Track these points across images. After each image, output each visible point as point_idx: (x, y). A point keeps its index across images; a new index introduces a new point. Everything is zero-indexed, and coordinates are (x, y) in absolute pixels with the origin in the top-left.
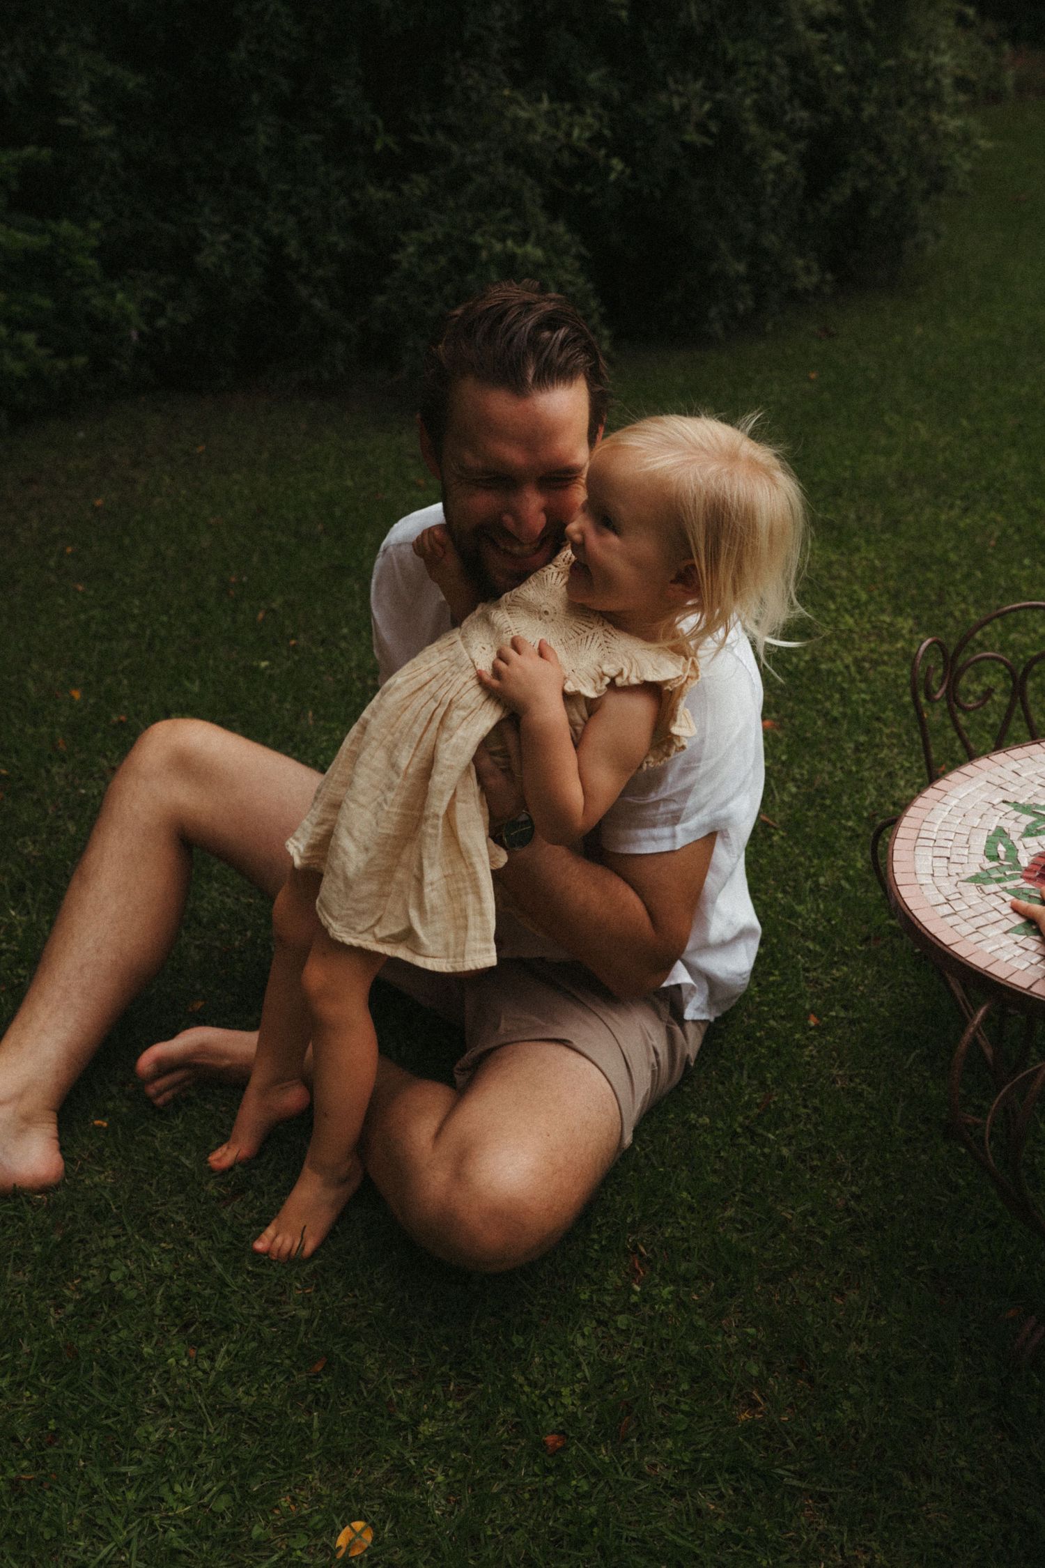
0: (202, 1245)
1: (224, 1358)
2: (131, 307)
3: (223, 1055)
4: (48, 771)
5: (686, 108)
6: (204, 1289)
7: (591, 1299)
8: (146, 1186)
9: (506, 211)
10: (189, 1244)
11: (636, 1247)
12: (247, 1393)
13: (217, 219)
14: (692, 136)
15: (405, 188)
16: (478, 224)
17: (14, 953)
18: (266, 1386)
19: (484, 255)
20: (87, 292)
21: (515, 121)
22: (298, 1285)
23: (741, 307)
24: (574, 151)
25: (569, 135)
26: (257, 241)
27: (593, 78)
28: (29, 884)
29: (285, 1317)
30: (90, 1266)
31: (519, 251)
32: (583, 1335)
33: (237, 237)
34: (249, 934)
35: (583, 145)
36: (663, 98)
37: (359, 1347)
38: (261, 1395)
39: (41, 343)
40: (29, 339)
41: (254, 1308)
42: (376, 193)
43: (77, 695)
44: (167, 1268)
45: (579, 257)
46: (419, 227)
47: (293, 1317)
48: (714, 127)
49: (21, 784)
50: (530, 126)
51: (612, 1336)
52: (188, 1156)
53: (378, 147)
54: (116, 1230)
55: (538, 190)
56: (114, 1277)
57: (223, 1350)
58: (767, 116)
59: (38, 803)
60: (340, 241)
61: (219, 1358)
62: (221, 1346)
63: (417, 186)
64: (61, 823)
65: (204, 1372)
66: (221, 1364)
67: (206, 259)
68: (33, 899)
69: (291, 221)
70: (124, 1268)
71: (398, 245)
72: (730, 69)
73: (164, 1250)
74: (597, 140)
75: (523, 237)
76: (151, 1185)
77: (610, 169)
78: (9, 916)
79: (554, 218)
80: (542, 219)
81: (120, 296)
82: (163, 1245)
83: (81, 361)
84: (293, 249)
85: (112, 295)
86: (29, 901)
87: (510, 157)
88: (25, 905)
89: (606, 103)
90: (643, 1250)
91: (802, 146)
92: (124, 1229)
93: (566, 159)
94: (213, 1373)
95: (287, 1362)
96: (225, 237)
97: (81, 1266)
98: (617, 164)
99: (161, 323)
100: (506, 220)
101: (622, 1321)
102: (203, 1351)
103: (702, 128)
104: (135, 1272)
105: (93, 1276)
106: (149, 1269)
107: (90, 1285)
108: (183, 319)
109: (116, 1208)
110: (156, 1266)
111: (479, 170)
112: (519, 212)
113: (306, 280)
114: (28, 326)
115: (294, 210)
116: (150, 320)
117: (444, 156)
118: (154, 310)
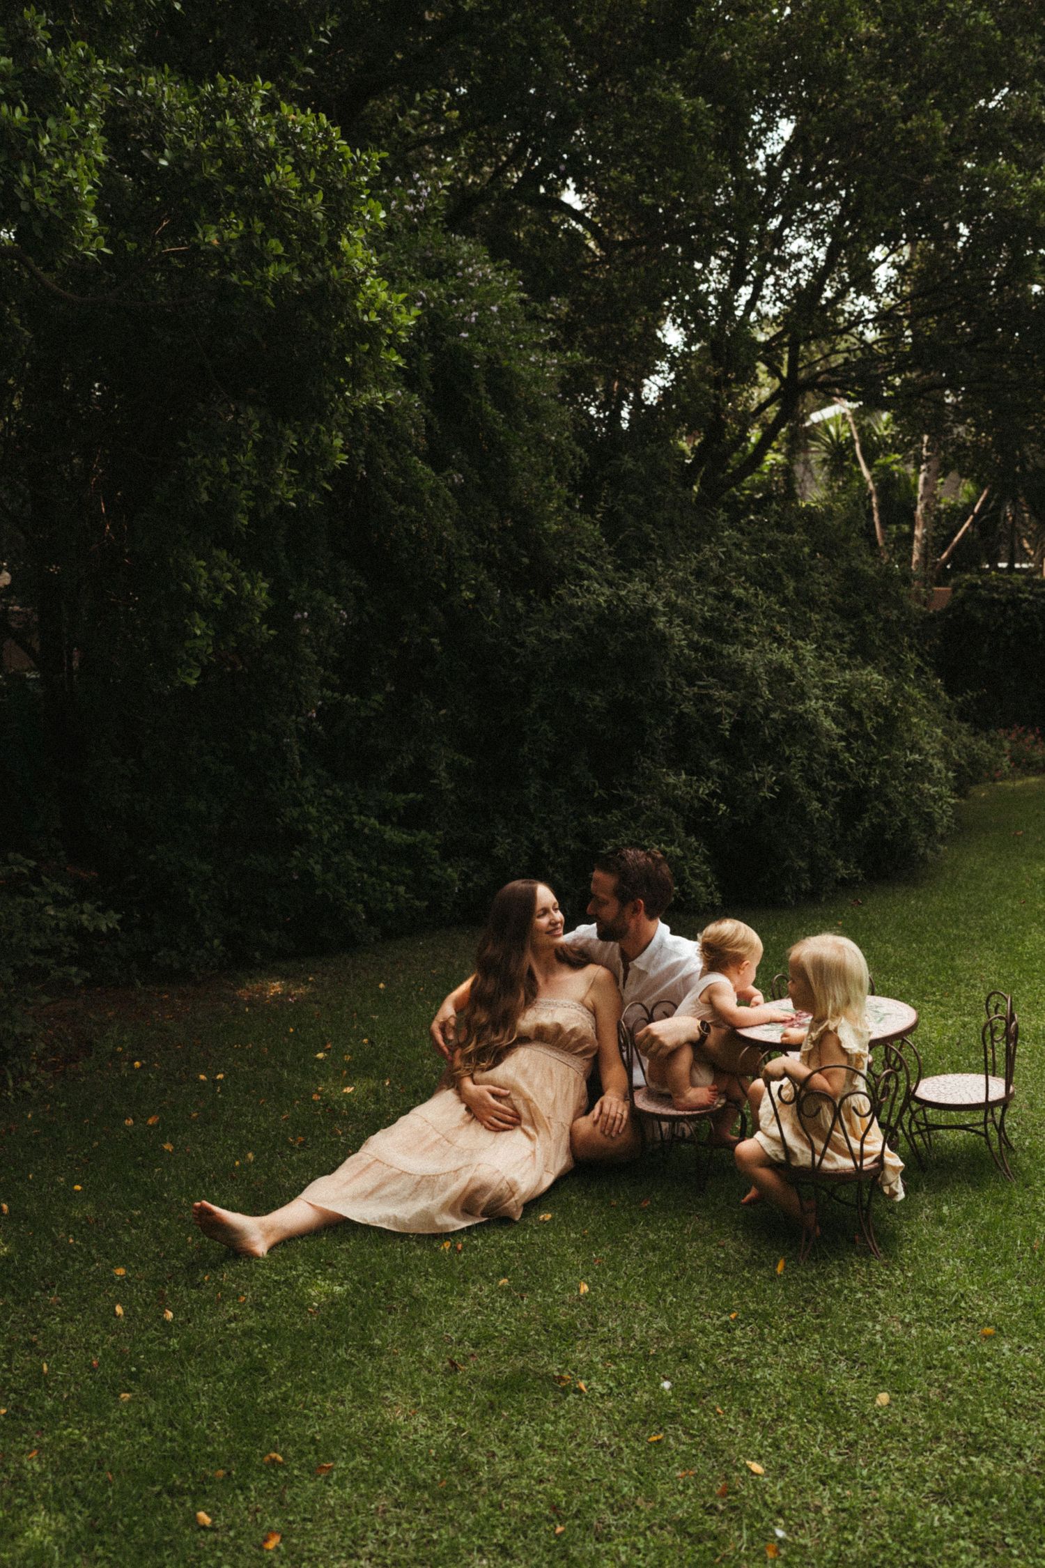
2: (455, 876)
5: (762, 780)
9: (663, 830)
13: (505, 831)
14: (766, 794)
15: (609, 816)
16: (647, 836)
20: (433, 867)
21: (667, 785)
23: (803, 886)
24: (700, 800)
25: (697, 791)
26: (526, 843)
27: (712, 763)
33: (516, 840)
35: (705, 797)
36: (749, 774)
39: (407, 892)
40: (402, 889)
42: (593, 819)
45: (704, 854)
46: (615, 837)
48: (779, 789)
50: (675, 787)
53: (596, 795)
55: (681, 819)
58: (813, 784)
60: (573, 845)
63: (615, 816)
67: (498, 851)
69: (546, 833)
72: (788, 760)
74: (713, 794)
75: (670, 843)
77: (718, 809)
79: (688, 835)
80: (682, 834)
81: (450, 870)
83: (426, 903)
84: (546, 847)
85: (445, 869)
87: (665, 802)
89: (721, 775)
91: (837, 799)
93: (696, 804)
96: (509, 840)
98: (723, 807)
99: (470, 885)
100: (662, 833)
103: (771, 790)
111: (648, 808)
112: (669, 829)
113: (552, 864)
114: (399, 883)
115: (548, 827)
116: (464, 884)
117: (630, 801)
118: (466, 878)
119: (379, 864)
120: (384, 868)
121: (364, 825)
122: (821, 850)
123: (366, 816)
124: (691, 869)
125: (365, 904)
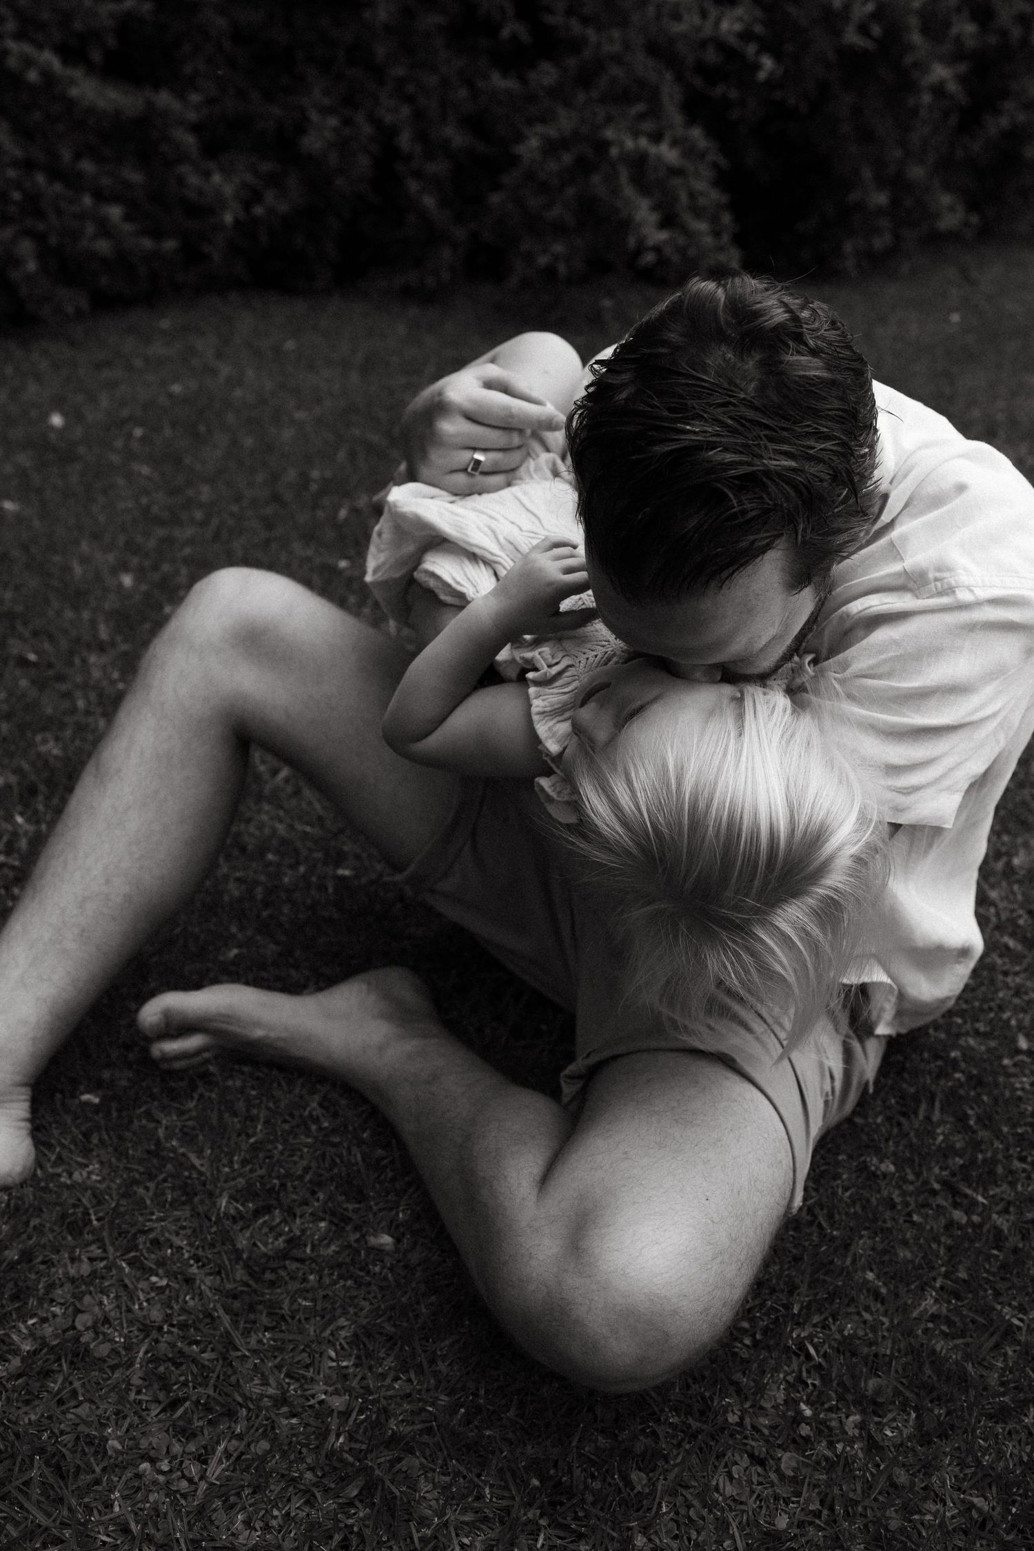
0: (206, 1283)
1: (220, 1462)
2: (228, 190)
3: (258, 1024)
4: (84, 661)
6: (203, 1351)
7: (741, 1424)
8: (141, 1191)
9: (640, 108)
10: (189, 1281)
11: (802, 1347)
12: (248, 1523)
13: (326, 101)
14: (852, 37)
15: (531, 76)
16: (609, 119)
17: (13, 868)
18: (276, 1513)
19: (614, 151)
20: (184, 169)
22: (333, 1354)
24: (721, 46)
25: (716, 27)
26: (367, 129)
28: (42, 787)
29: (312, 1402)
30: (52, 1300)
31: (653, 150)
32: (731, 1478)
33: (347, 122)
34: (302, 869)
35: (732, 41)
37: (412, 1463)
38: (267, 1528)
39: (127, 218)
40: (115, 212)
41: (268, 1384)
42: (500, 82)
43: (127, 580)
44: (156, 1315)
45: (715, 165)
46: (543, 120)
47: (321, 1402)
48: (876, 30)
49: (51, 673)
50: (677, 13)
51: (772, 1484)
52: (200, 1153)
53: (506, 33)
54: (96, 1251)
55: (678, 87)
56: (82, 1321)
57: (221, 1448)
59: (67, 695)
60: (457, 137)
61: (213, 1462)
62: (218, 1443)
63: (546, 74)
64: (91, 720)
65: (190, 1481)
66: (215, 1470)
67: (312, 143)
68: (46, 806)
69: (406, 111)
70: (96, 1309)
71: (520, 138)
73: (154, 1287)
74: (746, 36)
75: (657, 138)
76: (147, 1189)
77: (757, 67)
78: (15, 824)
79: (691, 122)
80: (677, 118)
81: (217, 177)
82: (154, 1279)
83: (170, 245)
84: (405, 140)
85: (207, 174)
86: (41, 807)
87: (651, 48)
88: (36, 812)
90: (812, 1351)
92: (105, 1251)
93: (711, 56)
94: (203, 1486)
95: (309, 1475)
96: (333, 122)
97: (41, 1301)
98: (768, 63)
99: (258, 210)
100: (641, 117)
101: (788, 1460)
102: (192, 1448)
103: (863, 29)
104: (113, 1314)
105: (55, 1316)
106: (129, 1310)
107: (48, 1330)
108: (283, 208)
109: (98, 1220)
110: (141, 1308)
111: (617, 59)
112: (655, 110)
113: (418, 175)
114: (115, 199)
115: (410, 99)
116: (247, 206)
117: (576, 45)
118: (252, 197)
119: (78, 156)
120: (87, 166)
121: (28, 62)
122: (917, 172)
123: (33, 41)
124: (692, 195)
125: (40, 239)
